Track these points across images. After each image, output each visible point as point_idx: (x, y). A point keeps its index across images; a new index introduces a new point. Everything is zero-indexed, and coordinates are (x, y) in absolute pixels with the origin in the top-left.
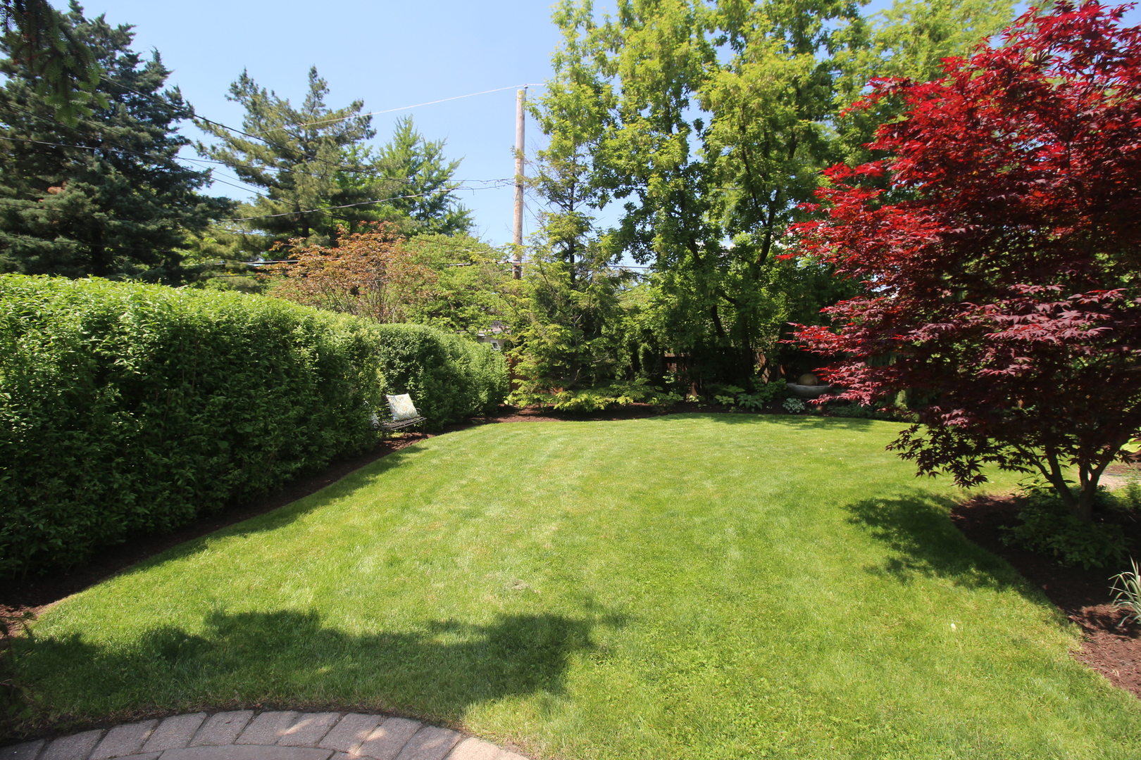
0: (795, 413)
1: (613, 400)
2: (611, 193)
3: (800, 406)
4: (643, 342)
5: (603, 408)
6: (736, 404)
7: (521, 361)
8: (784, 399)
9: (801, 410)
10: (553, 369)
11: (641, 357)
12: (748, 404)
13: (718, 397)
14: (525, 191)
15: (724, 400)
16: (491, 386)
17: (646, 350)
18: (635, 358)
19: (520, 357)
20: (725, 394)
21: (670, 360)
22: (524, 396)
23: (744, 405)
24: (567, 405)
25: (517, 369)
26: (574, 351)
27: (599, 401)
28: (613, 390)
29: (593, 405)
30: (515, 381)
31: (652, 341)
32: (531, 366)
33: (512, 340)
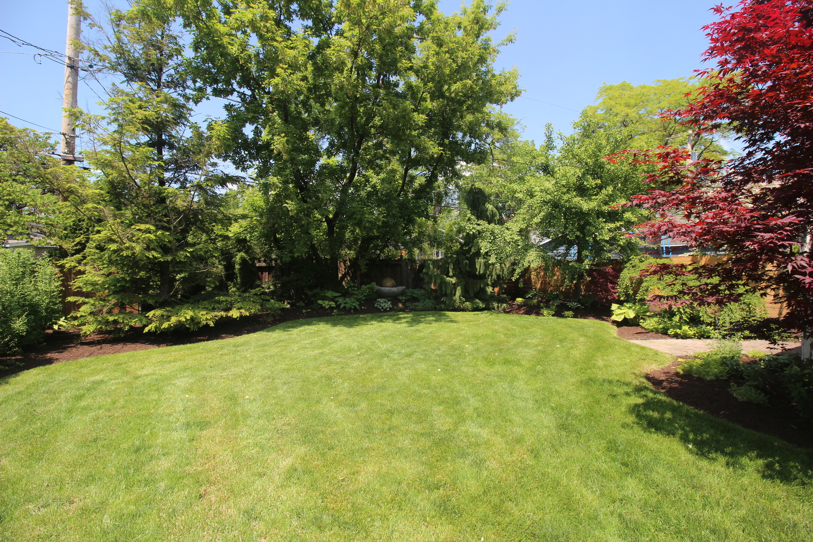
0: (385, 311)
1: (223, 314)
2: (209, 90)
3: (388, 305)
4: (239, 251)
5: (212, 324)
6: (338, 307)
7: (83, 273)
8: (375, 300)
9: (390, 308)
10: (134, 281)
11: (237, 267)
12: (348, 306)
13: (320, 302)
14: (82, 73)
15: (326, 304)
16: (32, 309)
17: (243, 259)
18: (229, 267)
19: (81, 268)
20: (324, 298)
21: (262, 269)
22: (91, 319)
23: (344, 307)
24: (165, 325)
25: (77, 283)
26: (169, 258)
27: (206, 317)
28: (219, 302)
29: (199, 323)
30: (71, 299)
31: (248, 250)
32: (100, 280)
33: (65, 246)
